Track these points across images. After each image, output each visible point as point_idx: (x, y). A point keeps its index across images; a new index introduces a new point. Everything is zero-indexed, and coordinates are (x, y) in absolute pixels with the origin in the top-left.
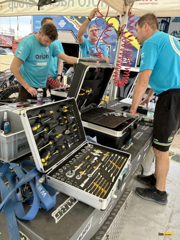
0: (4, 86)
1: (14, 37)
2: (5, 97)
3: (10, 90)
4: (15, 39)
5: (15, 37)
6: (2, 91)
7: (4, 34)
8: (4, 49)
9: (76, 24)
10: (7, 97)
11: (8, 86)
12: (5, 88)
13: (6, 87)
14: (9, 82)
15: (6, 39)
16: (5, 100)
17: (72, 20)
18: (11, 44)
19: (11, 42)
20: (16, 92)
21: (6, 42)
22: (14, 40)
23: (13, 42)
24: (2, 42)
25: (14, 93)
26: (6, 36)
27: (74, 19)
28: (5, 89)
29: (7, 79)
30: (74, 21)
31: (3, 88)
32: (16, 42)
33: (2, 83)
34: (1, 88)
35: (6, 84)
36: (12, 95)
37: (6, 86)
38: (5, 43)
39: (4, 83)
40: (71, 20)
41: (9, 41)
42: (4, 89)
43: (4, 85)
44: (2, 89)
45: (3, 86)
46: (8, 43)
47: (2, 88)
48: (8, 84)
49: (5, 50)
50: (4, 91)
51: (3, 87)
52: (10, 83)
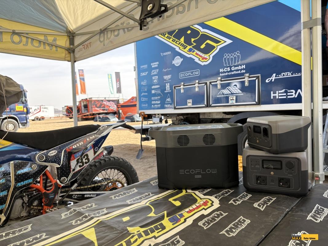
0: (84, 161)
1: (118, 100)
2: (87, 179)
3: (95, 166)
4: (120, 102)
5: (120, 100)
6: (81, 170)
7: (107, 99)
8: (107, 116)
9: (198, 56)
10: (90, 179)
11: (91, 160)
12: (86, 163)
13: (87, 161)
14: (92, 150)
15: (110, 104)
16: (86, 187)
17: (191, 53)
18: (116, 108)
19: (116, 106)
20: (107, 169)
21: (110, 107)
22: (119, 104)
23: (117, 106)
24: (105, 107)
25: (104, 170)
26: (109, 101)
27: (194, 51)
28: (85, 165)
29: (89, 146)
30: (194, 54)
31: (81, 164)
32: (120, 105)
33: (80, 154)
34: (77, 164)
35: (87, 155)
36: (100, 174)
37: (88, 159)
38: (108, 109)
39: (83, 154)
40: (189, 53)
41: (113, 106)
42: (83, 165)
43: (84, 157)
44: (80, 166)
45: (82, 159)
46: (112, 108)
47: (79, 164)
48: (91, 155)
49: (109, 116)
50: (83, 168)
51: (82, 162)
52: (95, 153)
